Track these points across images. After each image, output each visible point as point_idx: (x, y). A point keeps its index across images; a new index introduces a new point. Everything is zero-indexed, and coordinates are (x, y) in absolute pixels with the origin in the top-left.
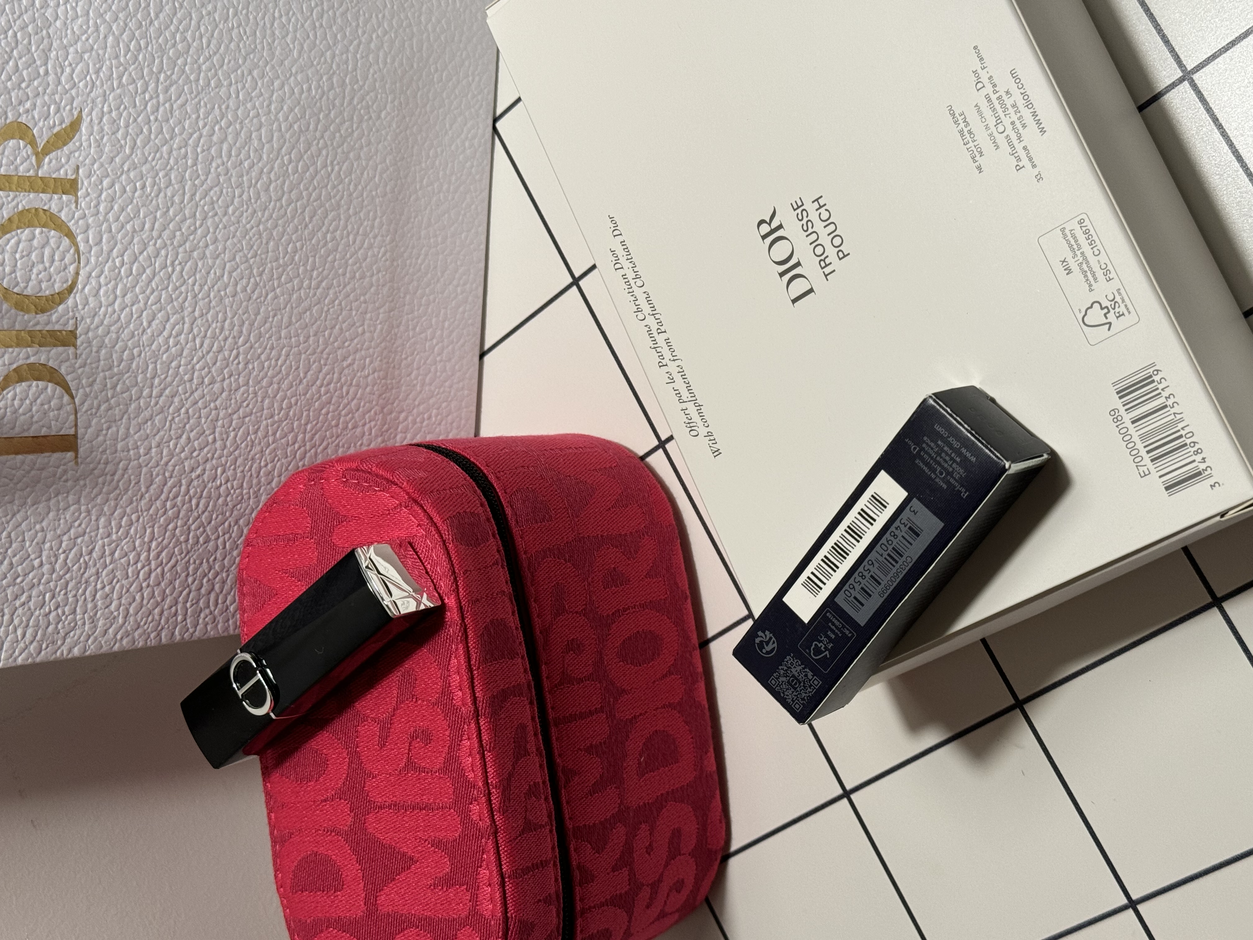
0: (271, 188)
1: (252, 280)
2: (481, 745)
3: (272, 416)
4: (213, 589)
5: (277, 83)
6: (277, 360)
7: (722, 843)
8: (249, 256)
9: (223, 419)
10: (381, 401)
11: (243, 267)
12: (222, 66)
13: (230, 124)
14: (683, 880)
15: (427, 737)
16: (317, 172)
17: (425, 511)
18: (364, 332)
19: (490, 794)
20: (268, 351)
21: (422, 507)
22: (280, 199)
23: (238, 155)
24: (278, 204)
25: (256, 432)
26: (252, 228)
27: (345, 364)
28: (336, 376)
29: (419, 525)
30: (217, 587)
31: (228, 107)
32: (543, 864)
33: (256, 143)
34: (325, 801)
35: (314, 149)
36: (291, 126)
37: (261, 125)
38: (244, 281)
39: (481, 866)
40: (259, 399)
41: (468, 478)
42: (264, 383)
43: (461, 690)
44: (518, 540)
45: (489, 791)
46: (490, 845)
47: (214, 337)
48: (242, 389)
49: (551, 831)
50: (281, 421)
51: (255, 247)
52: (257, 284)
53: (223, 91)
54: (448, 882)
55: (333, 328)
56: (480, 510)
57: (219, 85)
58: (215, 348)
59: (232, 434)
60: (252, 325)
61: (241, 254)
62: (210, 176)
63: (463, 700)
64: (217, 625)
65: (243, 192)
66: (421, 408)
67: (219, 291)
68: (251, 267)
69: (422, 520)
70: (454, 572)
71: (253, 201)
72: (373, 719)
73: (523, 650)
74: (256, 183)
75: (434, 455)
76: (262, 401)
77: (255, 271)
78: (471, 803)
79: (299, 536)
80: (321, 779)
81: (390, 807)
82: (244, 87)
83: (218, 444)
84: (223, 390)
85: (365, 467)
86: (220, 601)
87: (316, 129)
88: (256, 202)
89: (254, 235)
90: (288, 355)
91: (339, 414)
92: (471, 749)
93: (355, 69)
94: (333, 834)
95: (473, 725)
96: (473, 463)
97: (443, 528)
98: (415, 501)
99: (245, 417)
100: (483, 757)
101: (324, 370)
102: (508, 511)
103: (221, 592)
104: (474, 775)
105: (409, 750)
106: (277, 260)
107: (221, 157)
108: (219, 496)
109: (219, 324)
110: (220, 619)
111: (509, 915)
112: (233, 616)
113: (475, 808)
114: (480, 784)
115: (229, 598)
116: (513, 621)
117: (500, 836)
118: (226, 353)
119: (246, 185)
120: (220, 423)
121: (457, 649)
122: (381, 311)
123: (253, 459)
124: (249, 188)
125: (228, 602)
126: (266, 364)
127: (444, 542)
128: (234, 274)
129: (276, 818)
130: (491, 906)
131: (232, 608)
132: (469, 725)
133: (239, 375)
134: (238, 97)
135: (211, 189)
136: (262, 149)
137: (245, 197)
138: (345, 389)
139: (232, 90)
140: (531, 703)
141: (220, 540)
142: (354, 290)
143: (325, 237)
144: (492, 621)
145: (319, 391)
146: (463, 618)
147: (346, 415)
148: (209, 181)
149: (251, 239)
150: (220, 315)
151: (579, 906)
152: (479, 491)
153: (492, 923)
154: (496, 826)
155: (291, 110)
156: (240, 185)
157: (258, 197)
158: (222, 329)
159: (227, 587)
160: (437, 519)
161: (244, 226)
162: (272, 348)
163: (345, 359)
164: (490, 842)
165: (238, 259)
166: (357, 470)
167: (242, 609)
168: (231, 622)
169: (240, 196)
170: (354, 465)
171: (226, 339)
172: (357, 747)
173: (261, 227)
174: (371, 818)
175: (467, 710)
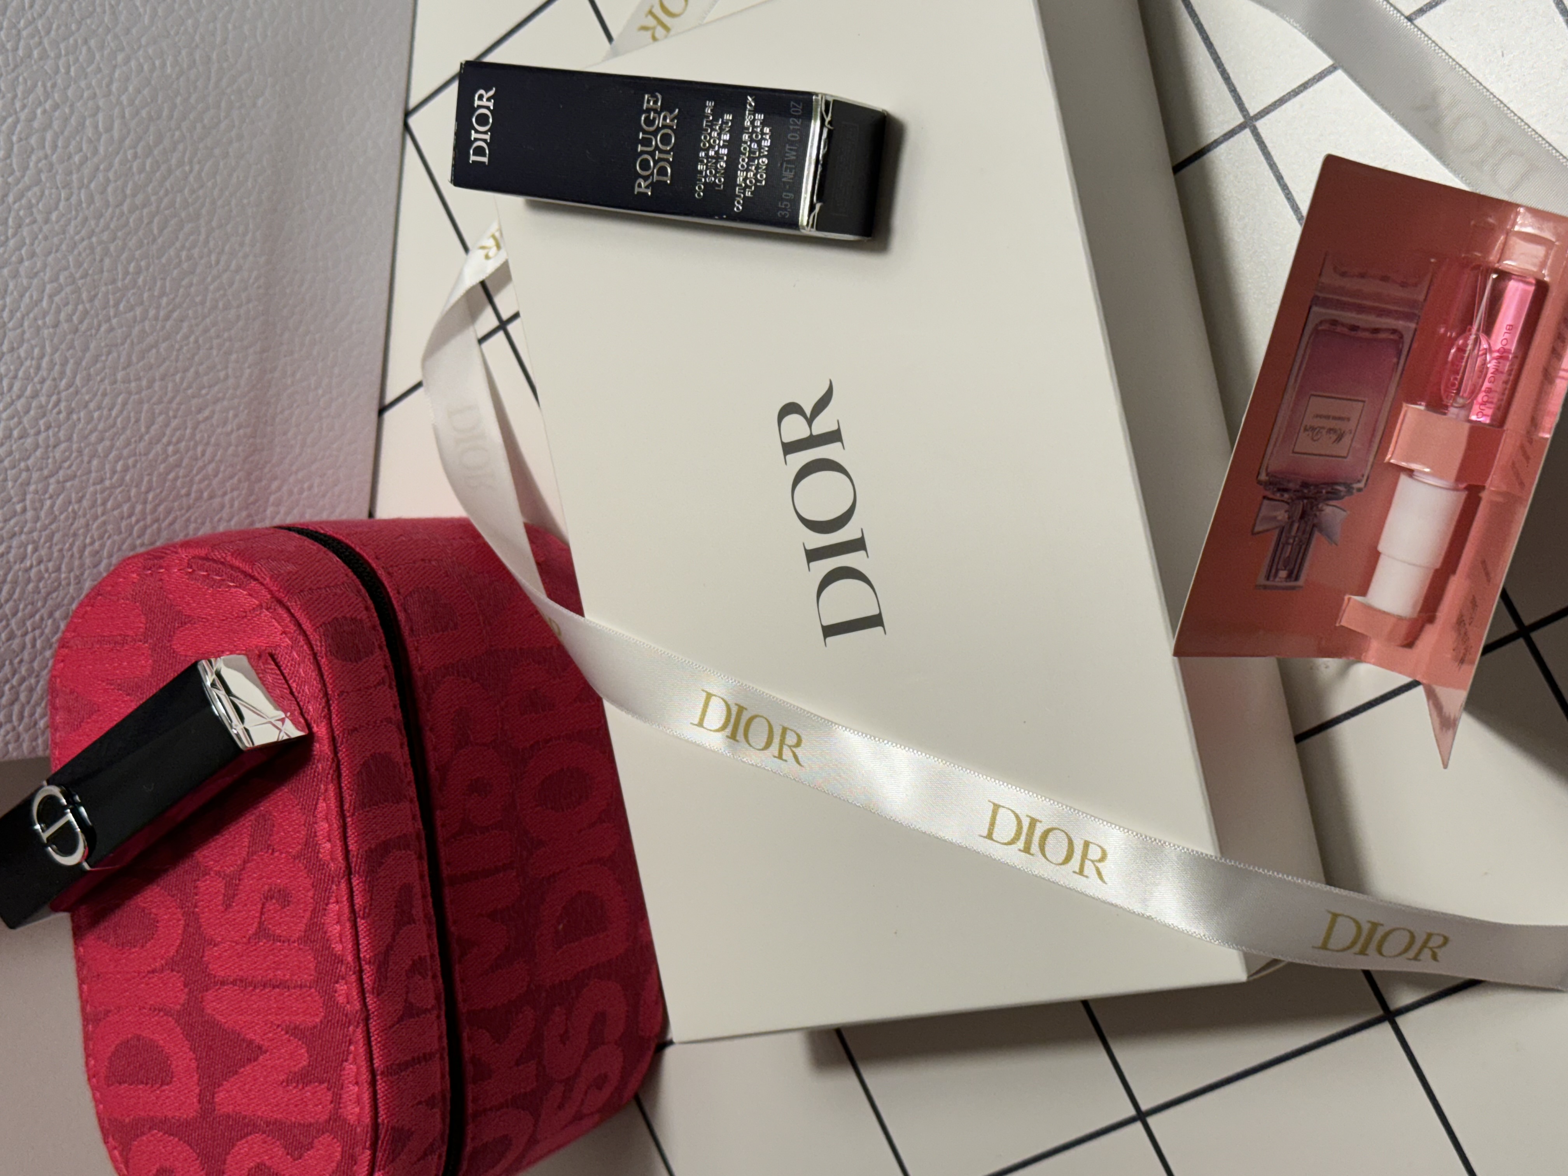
0: (110, 189)
1: (80, 307)
2: (353, 911)
3: (102, 481)
4: (17, 699)
5: (120, 57)
6: (110, 410)
7: (657, 1029)
8: (78, 276)
9: (36, 483)
10: (247, 466)
11: (68, 289)
12: (48, 32)
13: (56, 107)
14: (606, 1076)
15: (283, 897)
16: (170, 171)
17: (292, 615)
18: (227, 377)
19: (361, 971)
20: (99, 397)
21: (288, 610)
22: (120, 204)
23: (66, 147)
24: (118, 211)
25: (80, 501)
26: (83, 240)
27: (200, 417)
28: (188, 431)
29: (284, 632)
30: (23, 697)
31: (54, 85)
32: (427, 1057)
33: (89, 132)
34: (153, 971)
35: (166, 142)
36: (137, 113)
37: (98, 108)
38: (70, 308)
39: (346, 1060)
40: (86, 459)
41: (351, 574)
42: (93, 438)
43: (329, 841)
44: (412, 654)
45: (360, 966)
46: (359, 1035)
47: (28, 378)
48: (63, 446)
49: (438, 1017)
50: (113, 487)
51: (85, 265)
52: (86, 313)
53: (48, 66)
54: (303, 1078)
55: (186, 370)
56: (364, 615)
57: (44, 56)
58: (28, 392)
59: (48, 503)
60: (78, 364)
61: (66, 273)
62: (28, 173)
63: (332, 853)
64: (21, 746)
65: (71, 194)
66: (300, 475)
67: (36, 319)
68: (78, 291)
69: (287, 627)
70: (326, 694)
71: (84, 205)
72: (218, 873)
73: (412, 792)
74: (90, 182)
75: (307, 542)
76: (89, 462)
77: (84, 296)
78: (337, 982)
79: (129, 639)
80: (148, 945)
81: (234, 983)
82: (77, 60)
83: (30, 514)
84: (37, 446)
85: (217, 555)
86: (26, 714)
87: (171, 117)
88: (88, 208)
89: (85, 249)
90: (125, 404)
91: (192, 481)
92: (339, 914)
93: (225, 42)
94: (161, 1014)
95: (343, 886)
96: (358, 554)
97: (314, 638)
98: (280, 602)
99: (66, 481)
100: (355, 926)
101: (174, 423)
102: (401, 616)
103: (28, 702)
104: (342, 947)
105: (262, 913)
106: (114, 281)
107: (44, 147)
108: (29, 581)
109: (34, 362)
110: (26, 737)
111: (380, 1120)
112: (43, 733)
113: (341, 987)
114: (350, 958)
115: (39, 710)
116: (401, 755)
117: (372, 1023)
118: (43, 399)
119: (75, 184)
120: (32, 488)
121: (326, 790)
122: (251, 351)
123: (75, 535)
124: (80, 189)
125: (37, 715)
126: (96, 415)
127: (315, 655)
128: (57, 299)
129: (90, 990)
130: (357, 1110)
131: (42, 724)
132: (338, 885)
133: (59, 427)
134: (68, 72)
135: (28, 188)
136: (99, 140)
137: (74, 200)
138: (200, 449)
139: (61, 62)
140: (420, 857)
141: (28, 638)
142: (214, 324)
143: (178, 255)
144: (373, 756)
145: (165, 451)
146: (335, 752)
147: (201, 481)
148: (26, 178)
149: (80, 254)
150: (36, 351)
151: (470, 1108)
152: (363, 591)
153: (358, 1130)
154: (368, 1011)
155: (138, 91)
156: (67, 185)
157: (91, 201)
158: (38, 368)
159: (35, 697)
160: (307, 625)
161: (72, 238)
162: (104, 394)
163: (200, 410)
164: (359, 1030)
165: (62, 279)
166: (206, 558)
167: (53, 726)
168: (40, 741)
169: (67, 199)
170: (203, 552)
171: (43, 381)
172: (196, 907)
173: (94, 239)
174: (210, 995)
175: (336, 865)
